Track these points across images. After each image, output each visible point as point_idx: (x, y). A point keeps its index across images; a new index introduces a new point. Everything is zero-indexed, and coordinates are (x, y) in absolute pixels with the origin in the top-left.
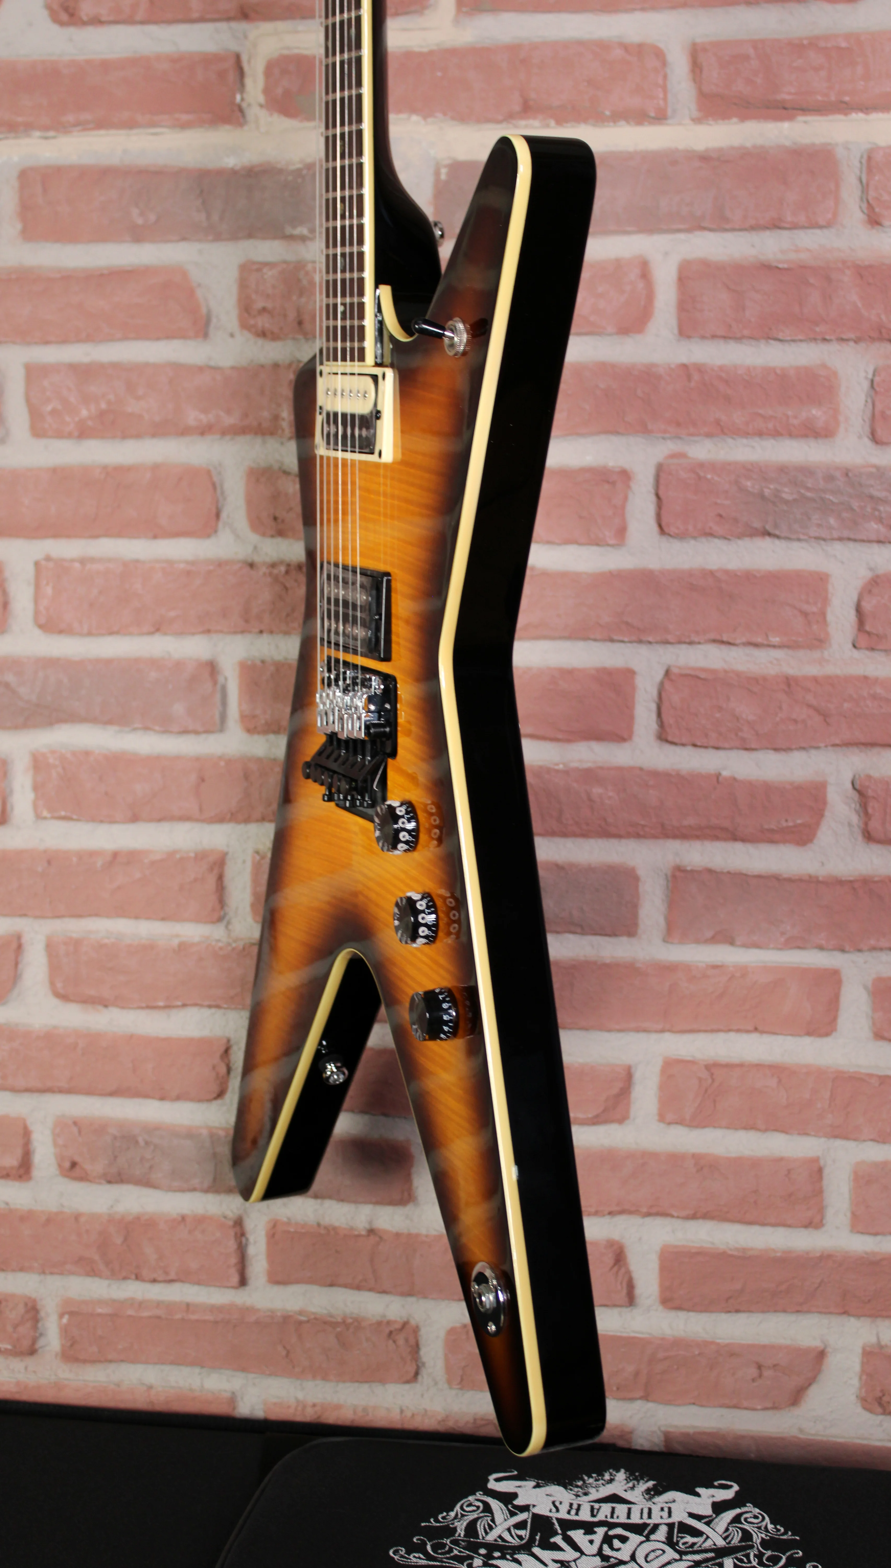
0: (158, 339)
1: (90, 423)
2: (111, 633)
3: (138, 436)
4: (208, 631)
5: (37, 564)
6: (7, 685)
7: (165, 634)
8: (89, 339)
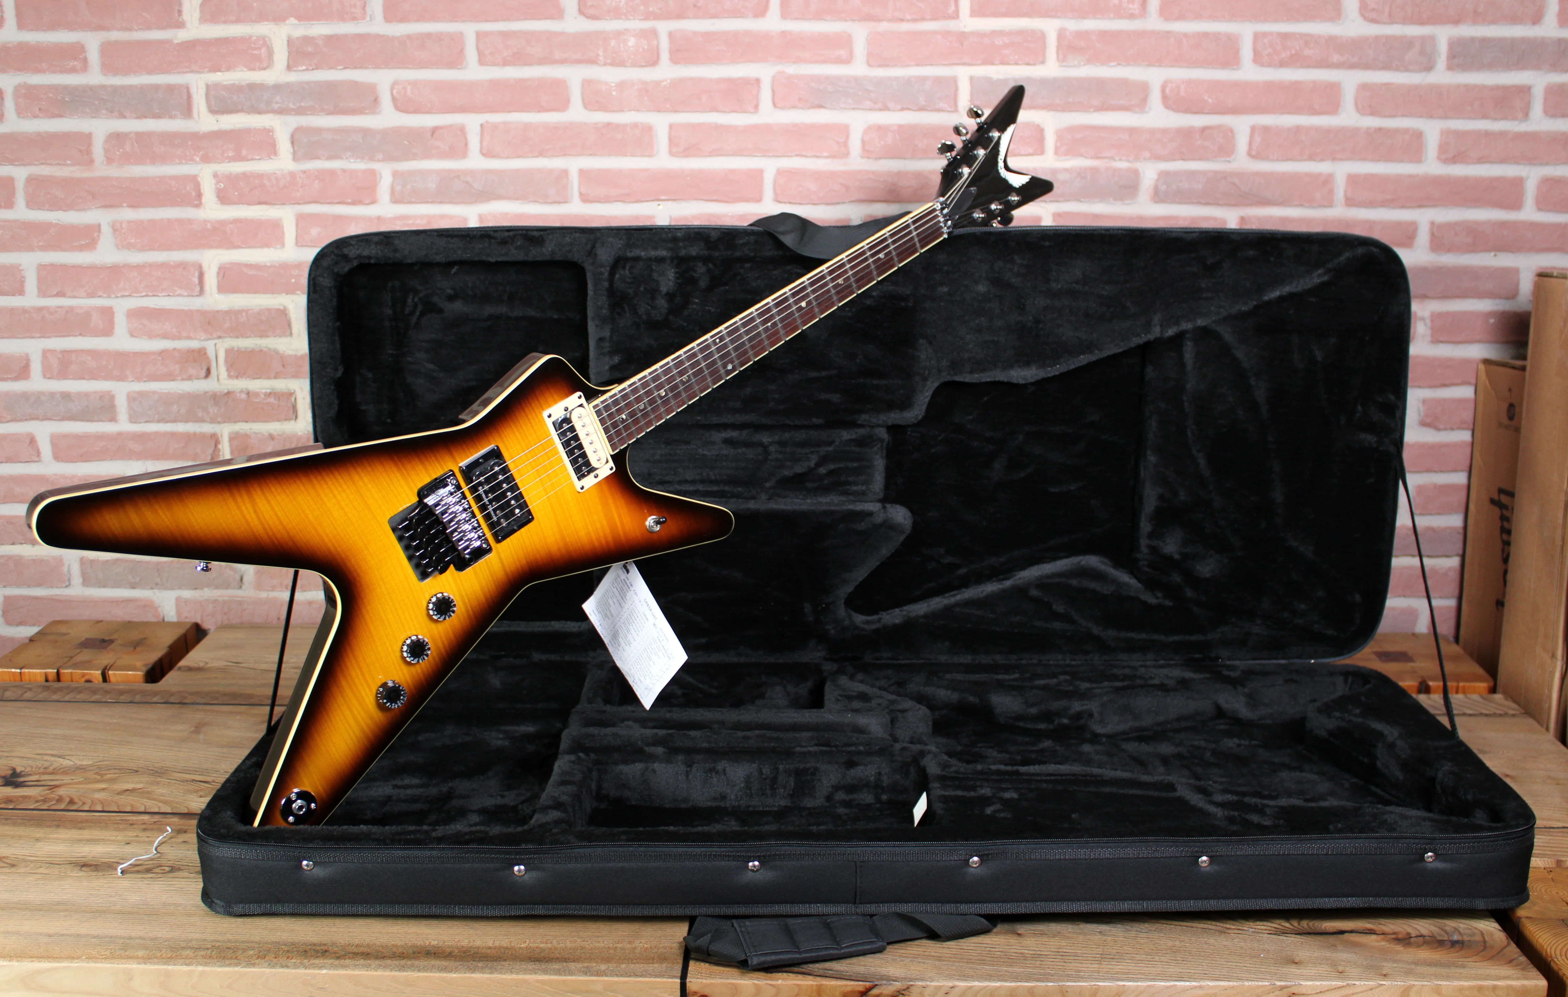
0: (540, 19)
1: (509, 59)
2: (518, 157)
3: (531, 64)
4: (565, 155)
5: (482, 125)
6: (467, 182)
7: (545, 157)
8: (508, 19)
